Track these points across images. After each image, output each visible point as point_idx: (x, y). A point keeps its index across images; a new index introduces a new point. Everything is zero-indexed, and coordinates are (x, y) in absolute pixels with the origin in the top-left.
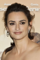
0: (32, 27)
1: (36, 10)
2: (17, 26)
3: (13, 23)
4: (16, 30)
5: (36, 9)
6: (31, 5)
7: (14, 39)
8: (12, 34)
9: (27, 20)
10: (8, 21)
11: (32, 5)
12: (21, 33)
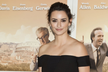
0: (72, 24)
2: (59, 23)
3: (55, 21)
4: (57, 26)
7: (55, 34)
8: (54, 30)
9: (68, 19)
10: (51, 19)
12: (62, 29)
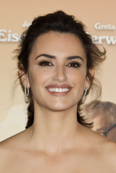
1: (109, 42)
5: (109, 39)
6: (96, 26)
11: (98, 26)
